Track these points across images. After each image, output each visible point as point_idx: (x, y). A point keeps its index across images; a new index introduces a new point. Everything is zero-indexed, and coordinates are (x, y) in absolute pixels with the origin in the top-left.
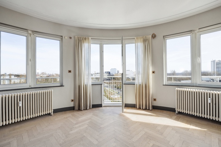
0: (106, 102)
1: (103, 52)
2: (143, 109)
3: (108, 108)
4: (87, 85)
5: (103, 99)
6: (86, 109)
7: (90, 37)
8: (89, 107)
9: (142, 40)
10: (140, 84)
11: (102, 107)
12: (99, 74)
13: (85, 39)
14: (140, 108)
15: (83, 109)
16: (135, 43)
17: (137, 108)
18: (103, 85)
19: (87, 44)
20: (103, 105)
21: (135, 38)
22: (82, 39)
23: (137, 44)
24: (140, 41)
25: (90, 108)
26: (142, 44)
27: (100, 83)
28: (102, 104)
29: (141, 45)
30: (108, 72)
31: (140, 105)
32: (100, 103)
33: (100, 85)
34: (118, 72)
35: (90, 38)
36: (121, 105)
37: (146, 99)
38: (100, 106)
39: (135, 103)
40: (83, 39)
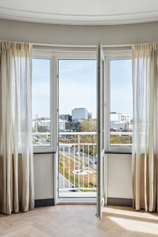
0: (64, 191)
1: (58, 77)
2: (148, 211)
3: (68, 207)
4: (24, 154)
5: (57, 187)
6: (22, 210)
7: (31, 42)
8: (28, 206)
9: (148, 51)
10: (144, 154)
11: (53, 205)
12: (49, 121)
13: (19, 47)
14: (142, 210)
15: (10, 210)
16: (133, 58)
17: (135, 208)
18: (56, 155)
19: (24, 59)
20: (57, 201)
21: (133, 46)
22: (8, 46)
23: (136, 60)
24: (144, 53)
25: (30, 209)
26: (149, 59)
27: (51, 150)
28: (53, 200)
29: (144, 64)
30: (66, 116)
31: (142, 202)
32: (50, 197)
33: (50, 156)
34: (90, 117)
35: (30, 45)
36: (95, 201)
37: (155, 188)
38: (50, 203)
39: (130, 196)
40: (12, 47)
